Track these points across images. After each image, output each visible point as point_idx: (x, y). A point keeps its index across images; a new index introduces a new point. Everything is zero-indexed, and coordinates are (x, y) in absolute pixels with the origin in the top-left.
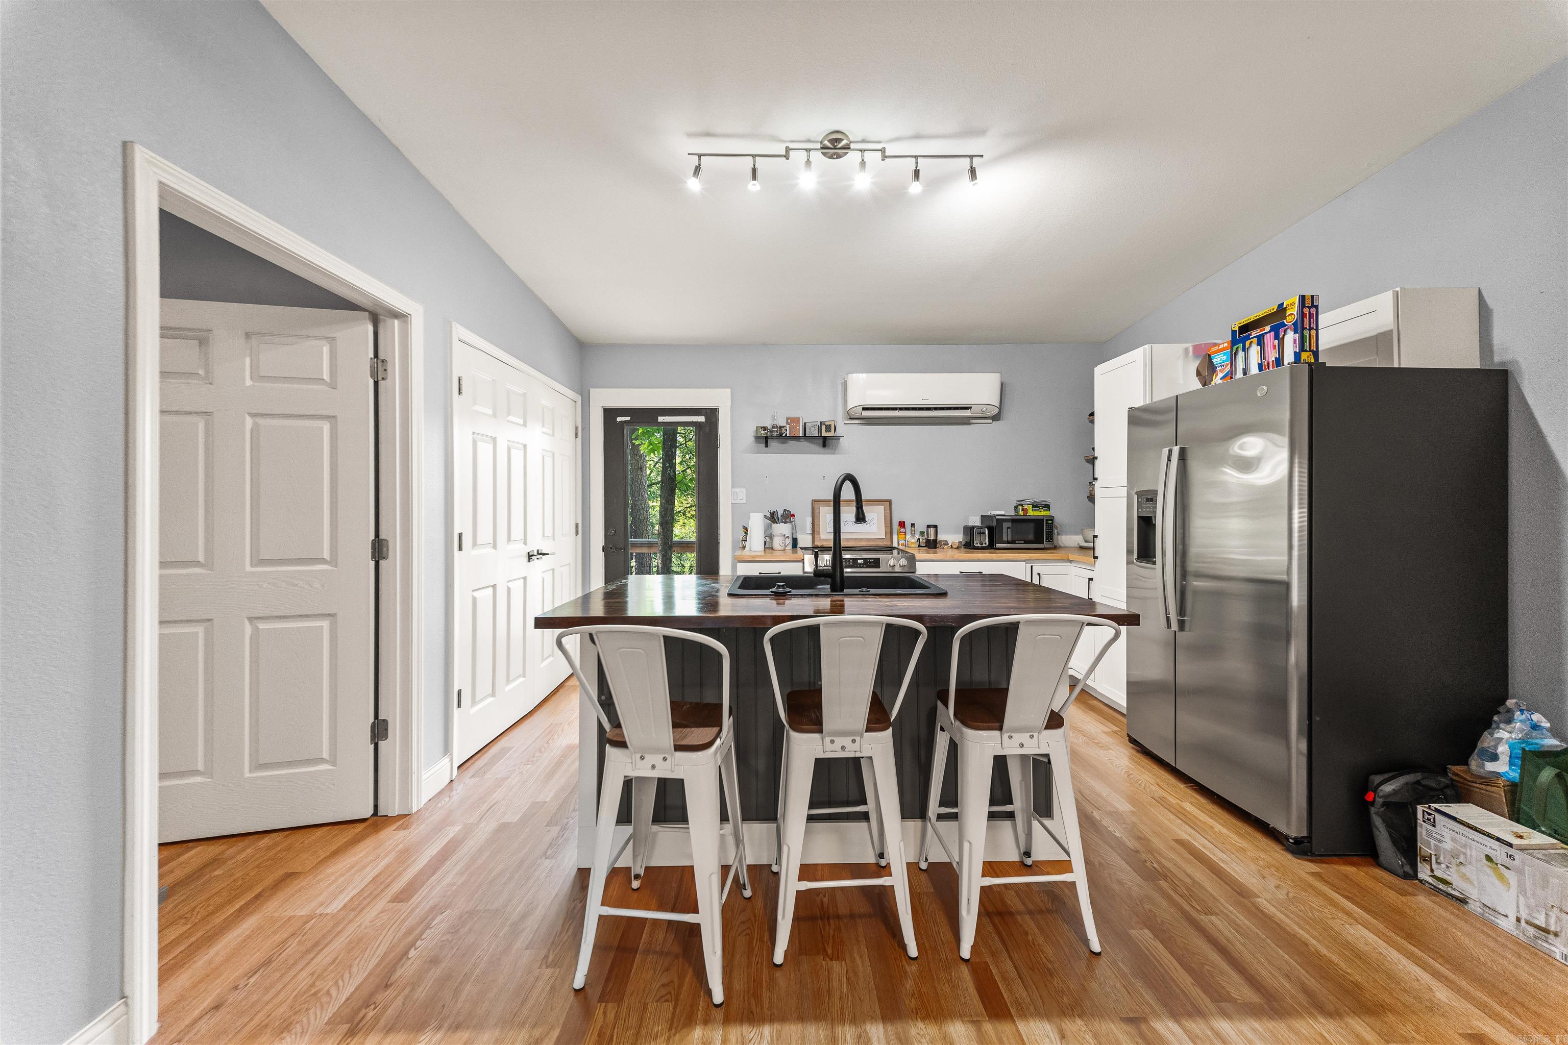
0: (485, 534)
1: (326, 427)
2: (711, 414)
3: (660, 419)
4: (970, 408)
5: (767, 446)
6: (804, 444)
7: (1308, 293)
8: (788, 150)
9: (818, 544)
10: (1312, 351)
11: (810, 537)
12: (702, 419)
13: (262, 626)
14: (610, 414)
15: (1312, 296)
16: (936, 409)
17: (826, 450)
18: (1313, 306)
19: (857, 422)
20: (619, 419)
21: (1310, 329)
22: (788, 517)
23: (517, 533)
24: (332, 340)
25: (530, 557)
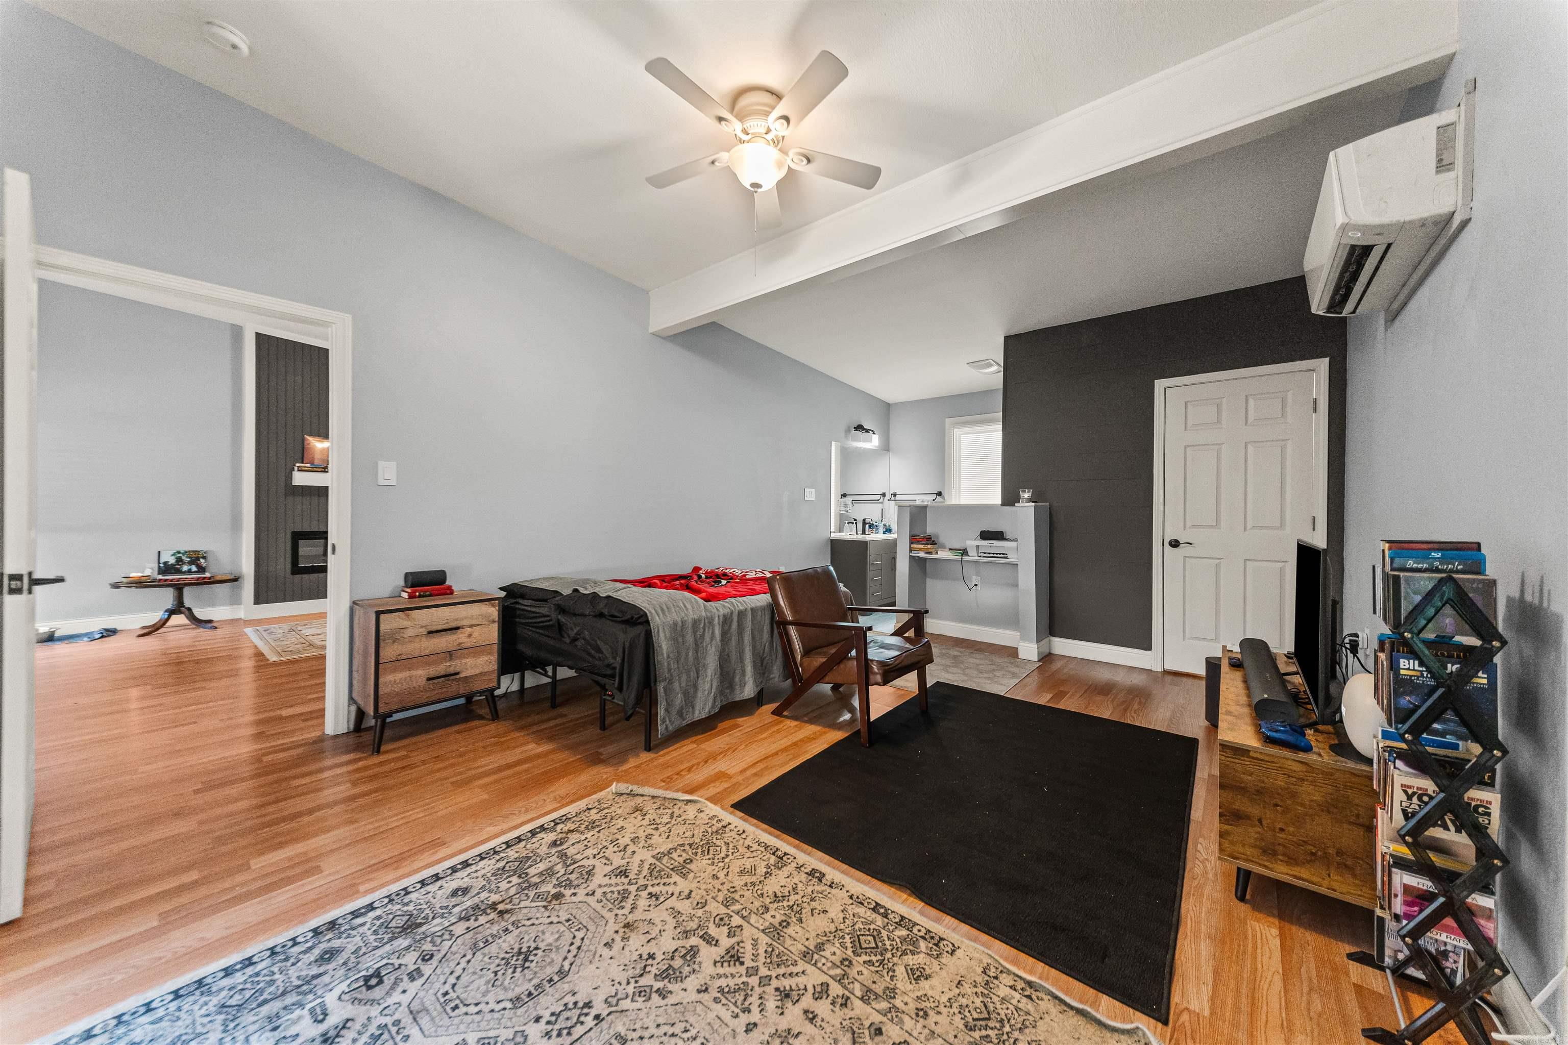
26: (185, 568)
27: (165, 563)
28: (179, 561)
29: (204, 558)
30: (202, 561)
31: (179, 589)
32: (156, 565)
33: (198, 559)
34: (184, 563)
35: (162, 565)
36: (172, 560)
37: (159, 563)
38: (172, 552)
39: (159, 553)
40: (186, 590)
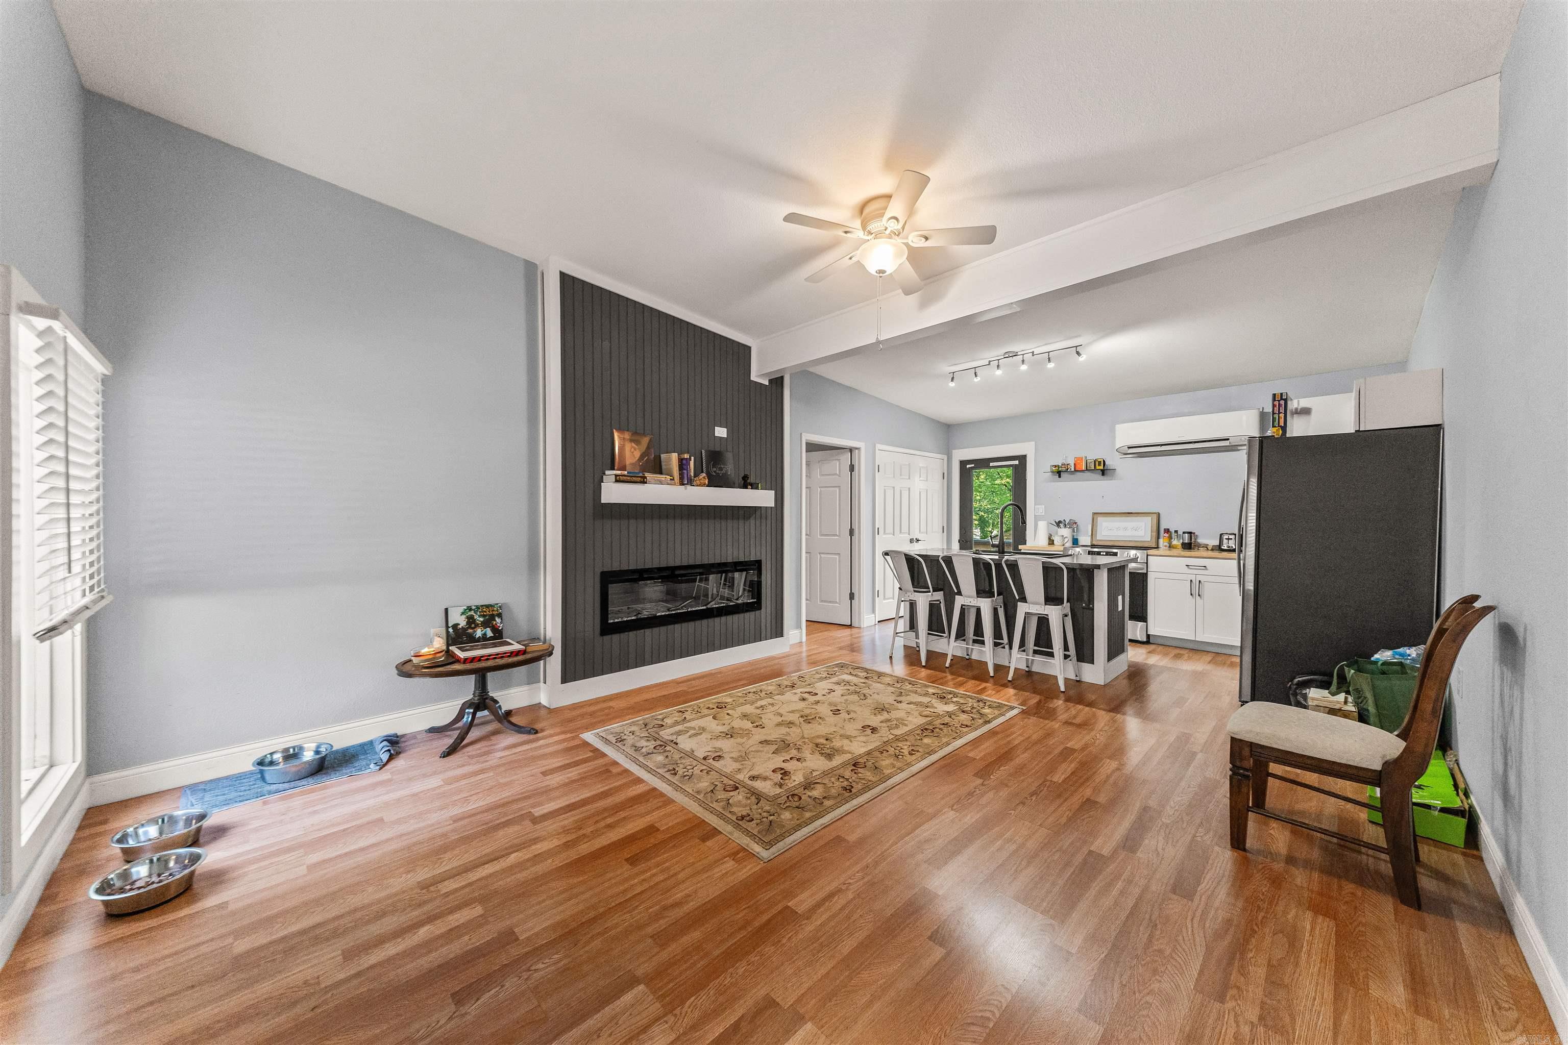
0: (889, 529)
1: (837, 490)
2: (1023, 459)
3: (991, 464)
4: (1228, 439)
5: (1060, 477)
6: (1088, 474)
7: (1278, 392)
8: (990, 362)
9: (1094, 543)
10: (1281, 426)
11: (1090, 538)
12: (1017, 462)
13: (822, 556)
14: (963, 463)
15: (1281, 394)
16: (1195, 442)
17: (1105, 477)
18: (1282, 399)
19: (1130, 456)
20: (968, 466)
21: (1279, 413)
22: (1072, 525)
23: (905, 528)
24: (839, 460)
25: (911, 541)
26: (479, 633)
27: (455, 626)
28: (471, 621)
29: (500, 615)
30: (498, 620)
31: (481, 675)
32: (444, 630)
33: (492, 617)
34: (477, 626)
35: (451, 630)
36: (462, 622)
37: (447, 627)
38: (461, 609)
39: (446, 610)
40: (489, 675)
